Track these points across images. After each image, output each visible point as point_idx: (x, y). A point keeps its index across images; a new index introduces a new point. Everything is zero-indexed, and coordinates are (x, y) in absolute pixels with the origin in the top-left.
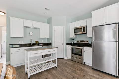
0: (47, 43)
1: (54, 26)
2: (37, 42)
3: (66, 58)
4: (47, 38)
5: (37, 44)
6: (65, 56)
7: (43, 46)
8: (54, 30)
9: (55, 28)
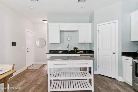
0: (89, 50)
1: (98, 25)
2: (75, 48)
3: (120, 79)
4: (90, 43)
5: (75, 51)
6: (119, 76)
7: (81, 55)
8: (97, 30)
9: (99, 27)
